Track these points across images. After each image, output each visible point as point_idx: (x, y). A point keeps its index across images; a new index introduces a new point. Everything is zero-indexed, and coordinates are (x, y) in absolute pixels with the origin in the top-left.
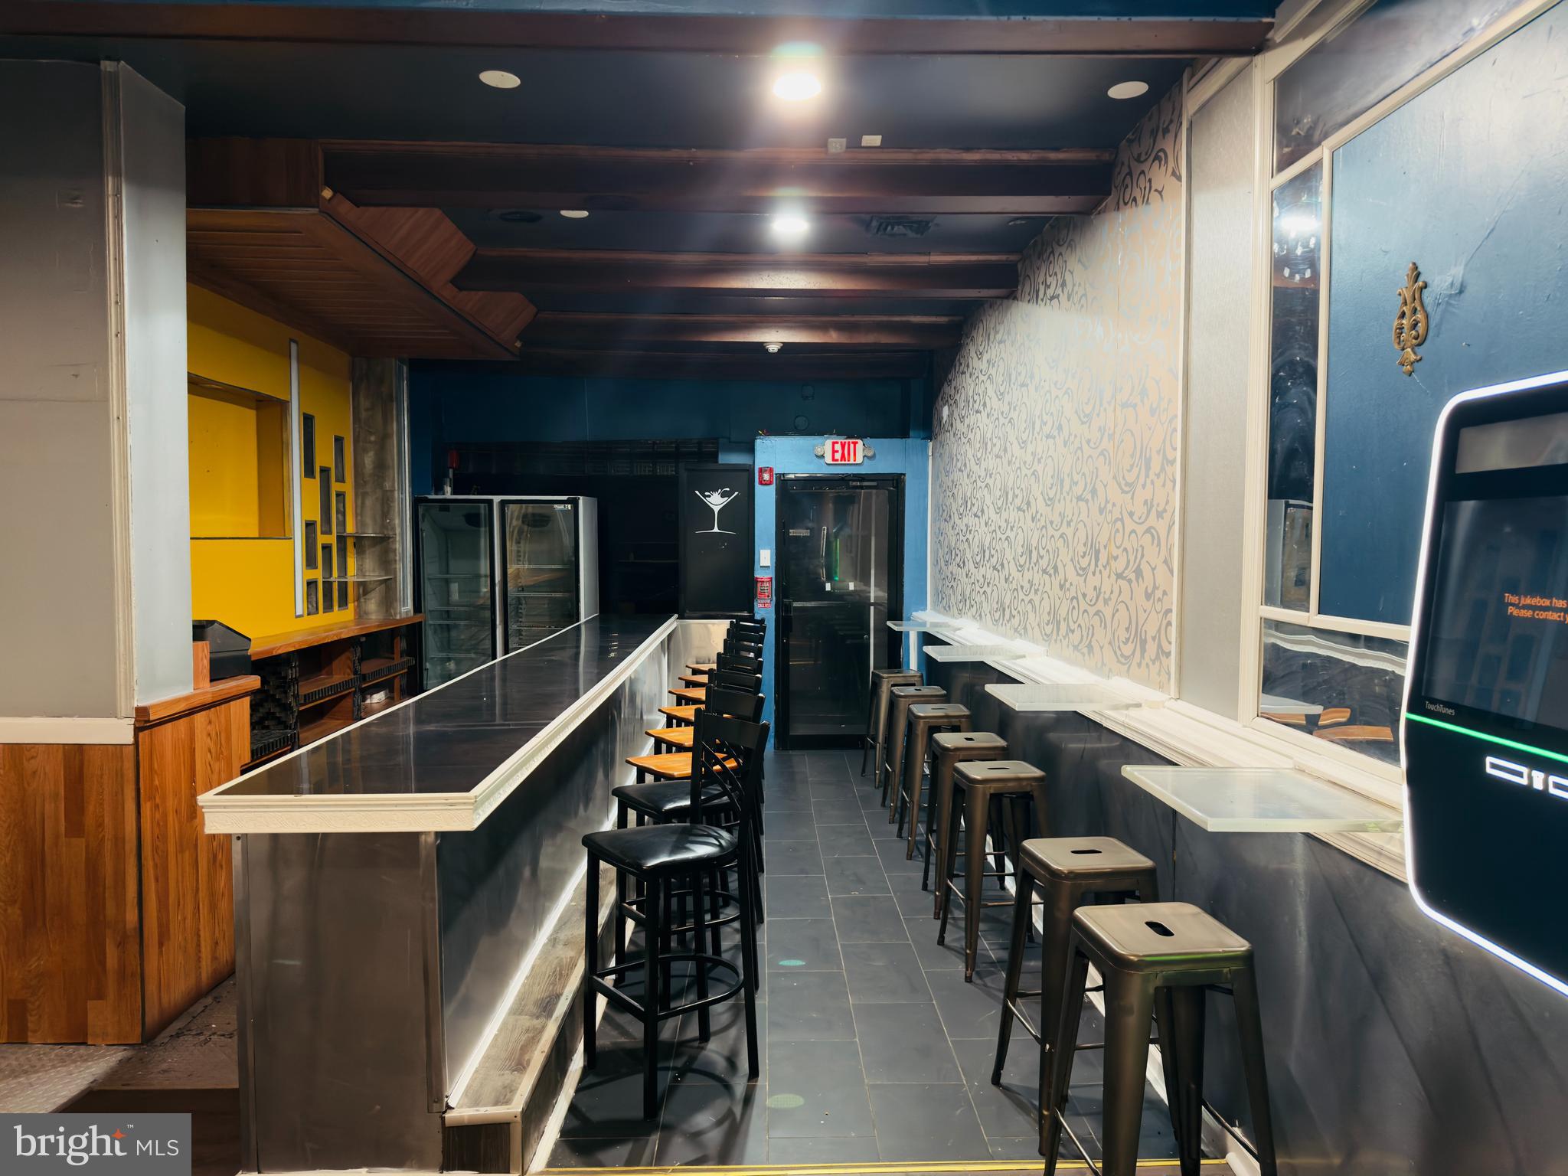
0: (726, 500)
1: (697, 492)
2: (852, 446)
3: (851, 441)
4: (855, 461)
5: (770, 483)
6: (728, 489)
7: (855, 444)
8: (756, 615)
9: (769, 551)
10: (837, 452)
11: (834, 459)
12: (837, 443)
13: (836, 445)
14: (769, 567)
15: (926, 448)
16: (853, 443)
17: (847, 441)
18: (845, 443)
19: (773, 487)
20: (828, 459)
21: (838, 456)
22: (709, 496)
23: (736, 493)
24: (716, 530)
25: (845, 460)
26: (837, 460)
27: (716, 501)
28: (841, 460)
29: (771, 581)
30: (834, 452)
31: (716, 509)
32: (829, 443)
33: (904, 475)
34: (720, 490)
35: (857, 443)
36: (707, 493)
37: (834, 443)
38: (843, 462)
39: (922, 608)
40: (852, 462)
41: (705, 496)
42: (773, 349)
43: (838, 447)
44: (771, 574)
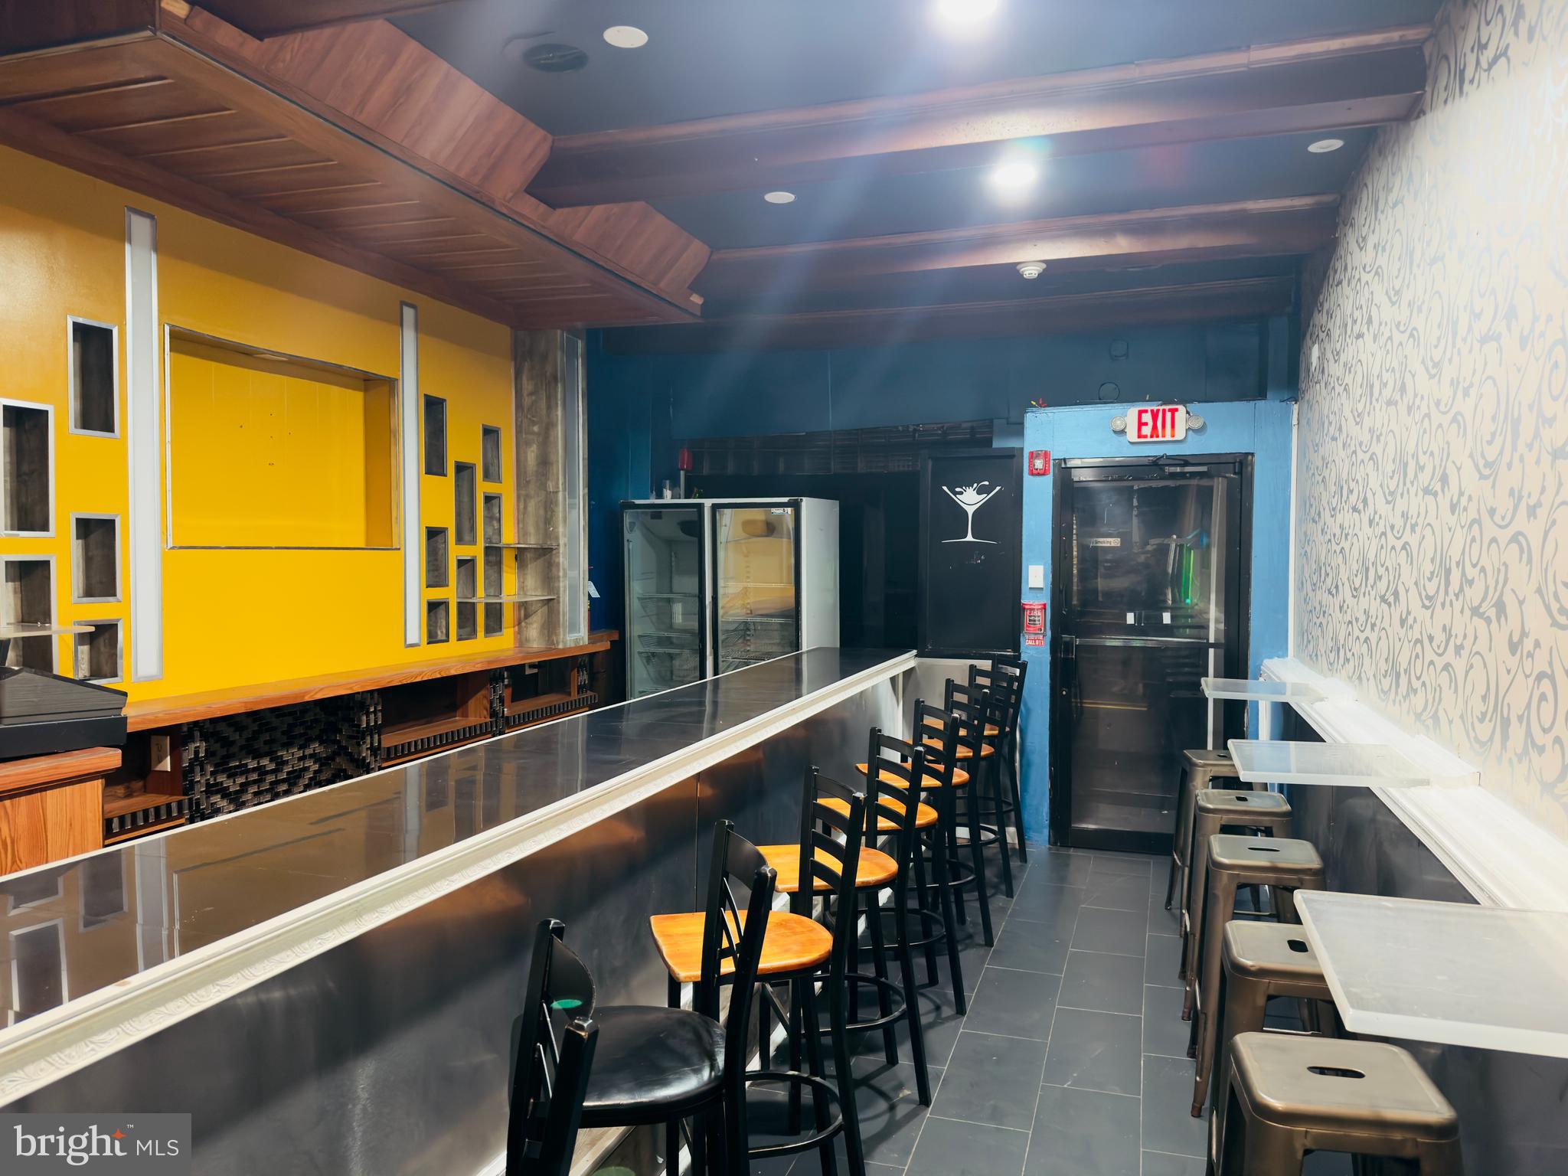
0: (983, 498)
1: (945, 488)
2: (1168, 415)
3: (1167, 407)
4: (1173, 436)
5: (1044, 473)
6: (987, 483)
7: (1173, 411)
8: (1022, 655)
9: (1042, 567)
10: (1146, 424)
11: (1140, 436)
12: (1146, 411)
13: (1143, 415)
14: (1042, 588)
15: (1288, 414)
16: (1170, 410)
17: (1161, 408)
18: (1158, 411)
19: (1049, 480)
20: (1132, 435)
21: (1147, 430)
22: (961, 493)
23: (998, 488)
24: (969, 538)
25: (1157, 436)
26: (1146, 437)
27: (970, 499)
28: (1152, 437)
29: (1045, 609)
30: (1141, 424)
31: (971, 511)
32: (1132, 412)
33: (1252, 454)
34: (975, 485)
35: (1177, 410)
36: (958, 489)
37: (1140, 413)
38: (1155, 439)
39: (1280, 653)
40: (1168, 437)
41: (956, 493)
42: (1031, 272)
43: (1147, 418)
44: (1046, 598)
